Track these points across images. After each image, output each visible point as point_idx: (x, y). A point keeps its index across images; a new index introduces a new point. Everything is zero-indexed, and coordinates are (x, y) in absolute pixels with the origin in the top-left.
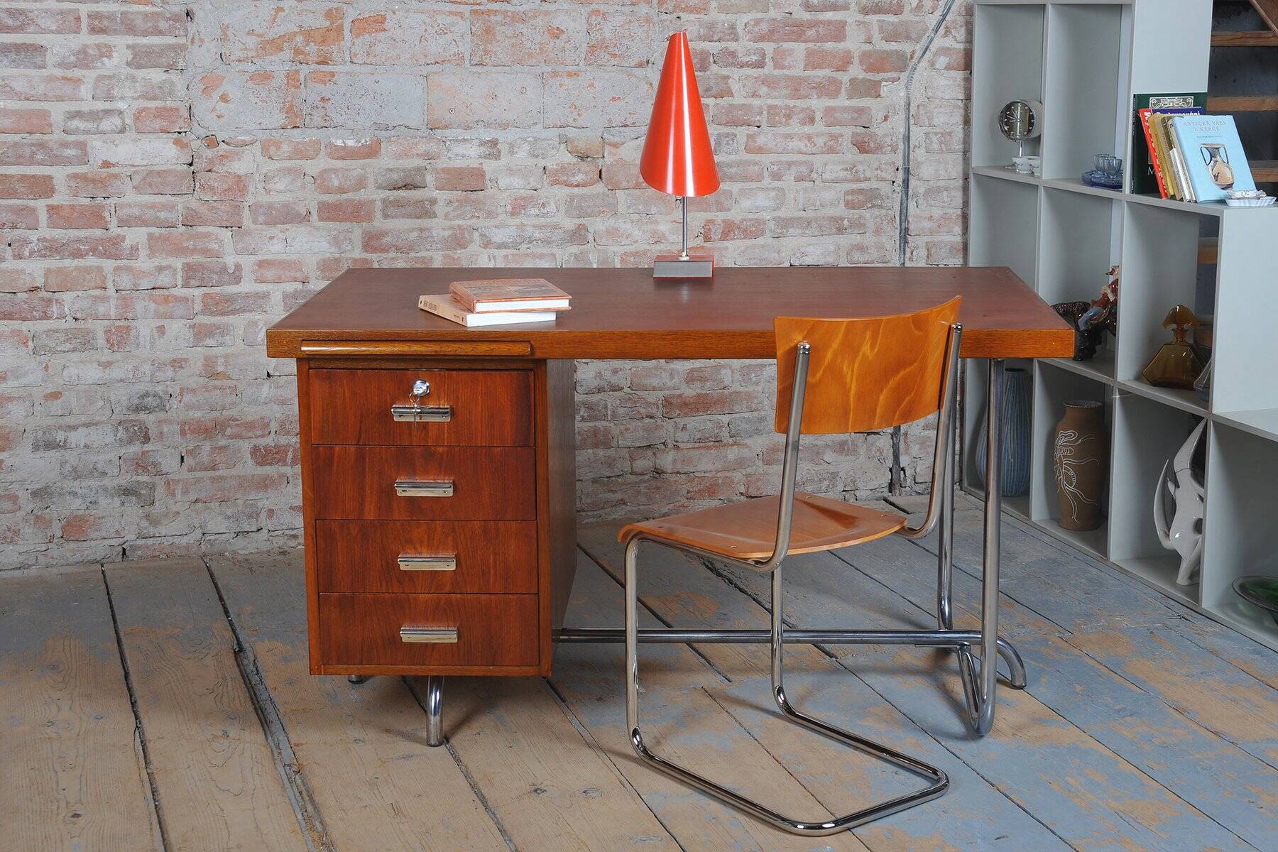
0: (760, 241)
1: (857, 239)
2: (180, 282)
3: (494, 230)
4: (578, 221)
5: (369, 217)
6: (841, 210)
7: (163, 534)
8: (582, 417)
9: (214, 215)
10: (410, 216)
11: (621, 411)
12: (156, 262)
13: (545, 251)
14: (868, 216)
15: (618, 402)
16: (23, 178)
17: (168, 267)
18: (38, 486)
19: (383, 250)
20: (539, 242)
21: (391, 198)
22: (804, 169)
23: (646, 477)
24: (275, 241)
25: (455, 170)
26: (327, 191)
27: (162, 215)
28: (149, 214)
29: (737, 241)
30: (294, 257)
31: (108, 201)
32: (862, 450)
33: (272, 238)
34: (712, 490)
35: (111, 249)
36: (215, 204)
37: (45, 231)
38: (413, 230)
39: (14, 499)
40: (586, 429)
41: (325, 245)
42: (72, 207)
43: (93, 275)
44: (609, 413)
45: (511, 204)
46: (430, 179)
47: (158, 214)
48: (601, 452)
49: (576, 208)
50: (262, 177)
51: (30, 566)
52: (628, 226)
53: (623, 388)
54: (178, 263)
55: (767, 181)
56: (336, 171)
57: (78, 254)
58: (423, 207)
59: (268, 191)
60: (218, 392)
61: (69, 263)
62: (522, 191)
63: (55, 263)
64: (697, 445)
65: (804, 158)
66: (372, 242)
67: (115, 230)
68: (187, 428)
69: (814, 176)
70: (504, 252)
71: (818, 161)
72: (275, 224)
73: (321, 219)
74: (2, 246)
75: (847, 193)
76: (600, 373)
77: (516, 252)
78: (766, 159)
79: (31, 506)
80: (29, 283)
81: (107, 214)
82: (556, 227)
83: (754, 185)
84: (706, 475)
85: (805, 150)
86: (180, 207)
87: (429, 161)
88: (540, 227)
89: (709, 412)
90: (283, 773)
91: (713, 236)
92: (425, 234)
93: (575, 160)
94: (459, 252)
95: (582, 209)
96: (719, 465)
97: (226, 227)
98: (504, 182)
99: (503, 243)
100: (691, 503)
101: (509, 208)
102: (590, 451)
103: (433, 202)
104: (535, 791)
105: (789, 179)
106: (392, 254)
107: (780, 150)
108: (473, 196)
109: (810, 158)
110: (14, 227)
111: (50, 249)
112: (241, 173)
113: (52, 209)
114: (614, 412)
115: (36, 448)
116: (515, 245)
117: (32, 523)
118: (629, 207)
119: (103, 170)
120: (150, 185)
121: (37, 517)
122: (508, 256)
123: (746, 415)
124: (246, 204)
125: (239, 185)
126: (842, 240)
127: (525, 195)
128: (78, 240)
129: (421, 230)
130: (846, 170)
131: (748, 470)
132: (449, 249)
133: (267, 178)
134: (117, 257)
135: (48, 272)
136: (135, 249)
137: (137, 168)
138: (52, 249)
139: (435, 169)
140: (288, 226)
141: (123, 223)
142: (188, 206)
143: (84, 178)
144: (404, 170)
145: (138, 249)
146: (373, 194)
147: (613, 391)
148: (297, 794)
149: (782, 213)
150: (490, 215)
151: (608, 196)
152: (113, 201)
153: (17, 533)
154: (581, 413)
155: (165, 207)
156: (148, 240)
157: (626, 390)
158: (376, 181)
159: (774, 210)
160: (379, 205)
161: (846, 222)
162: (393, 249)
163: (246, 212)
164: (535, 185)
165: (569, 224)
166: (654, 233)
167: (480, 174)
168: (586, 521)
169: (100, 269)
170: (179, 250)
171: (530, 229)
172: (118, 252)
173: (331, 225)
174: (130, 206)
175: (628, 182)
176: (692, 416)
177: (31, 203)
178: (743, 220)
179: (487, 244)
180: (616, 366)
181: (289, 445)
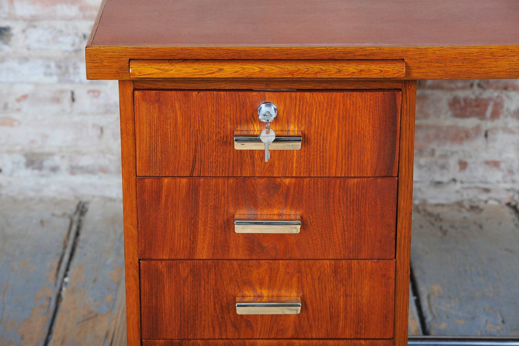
181: (490, 99)
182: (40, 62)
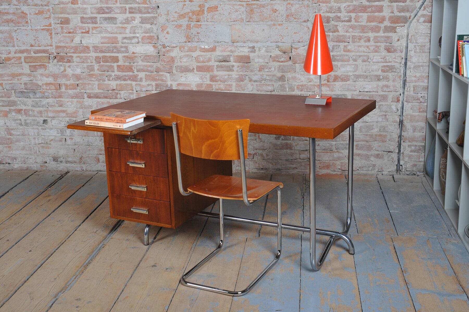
0: (348, 82)
1: (385, 83)
2: (154, 89)
3: (253, 76)
4: (281, 74)
5: (212, 71)
6: (380, 73)
8: (282, 139)
9: (165, 69)
10: (225, 71)
12: (147, 83)
13: (270, 83)
14: (390, 75)
16: (110, 57)
17: (151, 85)
19: (216, 81)
20: (268, 80)
21: (219, 65)
22: (365, 58)
23: (305, 160)
24: (183, 77)
25: (240, 56)
26: (199, 62)
27: (149, 68)
28: (145, 68)
29: (339, 82)
30: (189, 83)
31: (134, 64)
32: (386, 158)
34: (328, 167)
35: (134, 78)
36: (165, 66)
37: (116, 73)
38: (226, 75)
40: (283, 143)
41: (198, 79)
42: (124, 65)
43: (129, 86)
44: (292, 138)
45: (259, 68)
46: (232, 59)
47: (148, 68)
48: (289, 151)
49: (281, 69)
50: (179, 58)
52: (299, 76)
54: (154, 83)
55: (351, 62)
56: (202, 56)
57: (125, 80)
58: (230, 68)
59: (181, 62)
61: (123, 82)
62: (263, 63)
63: (119, 82)
64: (323, 151)
65: (366, 54)
66: (213, 79)
67: (136, 73)
69: (369, 60)
70: (256, 83)
71: (371, 55)
72: (183, 72)
73: (197, 71)
74: (105, 77)
75: (382, 67)
77: (260, 83)
78: (351, 54)
80: (112, 88)
81: (133, 68)
82: (274, 76)
83: (346, 63)
84: (326, 161)
85: (366, 51)
86: (155, 66)
87: (232, 53)
88: (268, 75)
89: (327, 140)
91: (330, 80)
92: (230, 77)
93: (281, 53)
94: (241, 83)
95: (283, 70)
96: (331, 158)
97: (168, 73)
98: (256, 60)
99: (256, 80)
100: (321, 171)
101: (258, 69)
102: (285, 150)
104: (153, 266)
105: (359, 61)
106: (219, 83)
107: (356, 51)
108: (246, 65)
109: (368, 54)
110: (108, 71)
112: (173, 56)
113: (118, 66)
116: (260, 81)
118: (300, 70)
119: (133, 55)
120: (146, 59)
122: (257, 84)
123: (341, 142)
124: (174, 66)
125: (172, 60)
126: (380, 83)
127: (264, 65)
128: (125, 76)
129: (229, 75)
130: (382, 58)
131: (342, 161)
132: (238, 82)
133: (181, 58)
134: (136, 81)
135: (117, 85)
137: (142, 54)
138: (118, 78)
139: (234, 56)
140: (187, 73)
141: (138, 71)
142: (157, 66)
143: (127, 57)
144: (223, 56)
145: (142, 79)
146: (213, 63)
149: (357, 73)
150: (252, 71)
151: (293, 65)
152: (135, 64)
154: (282, 138)
155: (150, 66)
156: (145, 76)
158: (214, 59)
159: (354, 72)
160: (215, 66)
161: (381, 77)
162: (220, 81)
163: (174, 68)
164: (267, 61)
165: (279, 75)
166: (309, 79)
167: (248, 57)
169: (131, 84)
170: (155, 80)
171: (265, 76)
173: (200, 73)
174: (140, 65)
175: (300, 61)
176: (321, 141)
177: (112, 64)
178: (342, 75)
179: (251, 80)
182: (56, 130)
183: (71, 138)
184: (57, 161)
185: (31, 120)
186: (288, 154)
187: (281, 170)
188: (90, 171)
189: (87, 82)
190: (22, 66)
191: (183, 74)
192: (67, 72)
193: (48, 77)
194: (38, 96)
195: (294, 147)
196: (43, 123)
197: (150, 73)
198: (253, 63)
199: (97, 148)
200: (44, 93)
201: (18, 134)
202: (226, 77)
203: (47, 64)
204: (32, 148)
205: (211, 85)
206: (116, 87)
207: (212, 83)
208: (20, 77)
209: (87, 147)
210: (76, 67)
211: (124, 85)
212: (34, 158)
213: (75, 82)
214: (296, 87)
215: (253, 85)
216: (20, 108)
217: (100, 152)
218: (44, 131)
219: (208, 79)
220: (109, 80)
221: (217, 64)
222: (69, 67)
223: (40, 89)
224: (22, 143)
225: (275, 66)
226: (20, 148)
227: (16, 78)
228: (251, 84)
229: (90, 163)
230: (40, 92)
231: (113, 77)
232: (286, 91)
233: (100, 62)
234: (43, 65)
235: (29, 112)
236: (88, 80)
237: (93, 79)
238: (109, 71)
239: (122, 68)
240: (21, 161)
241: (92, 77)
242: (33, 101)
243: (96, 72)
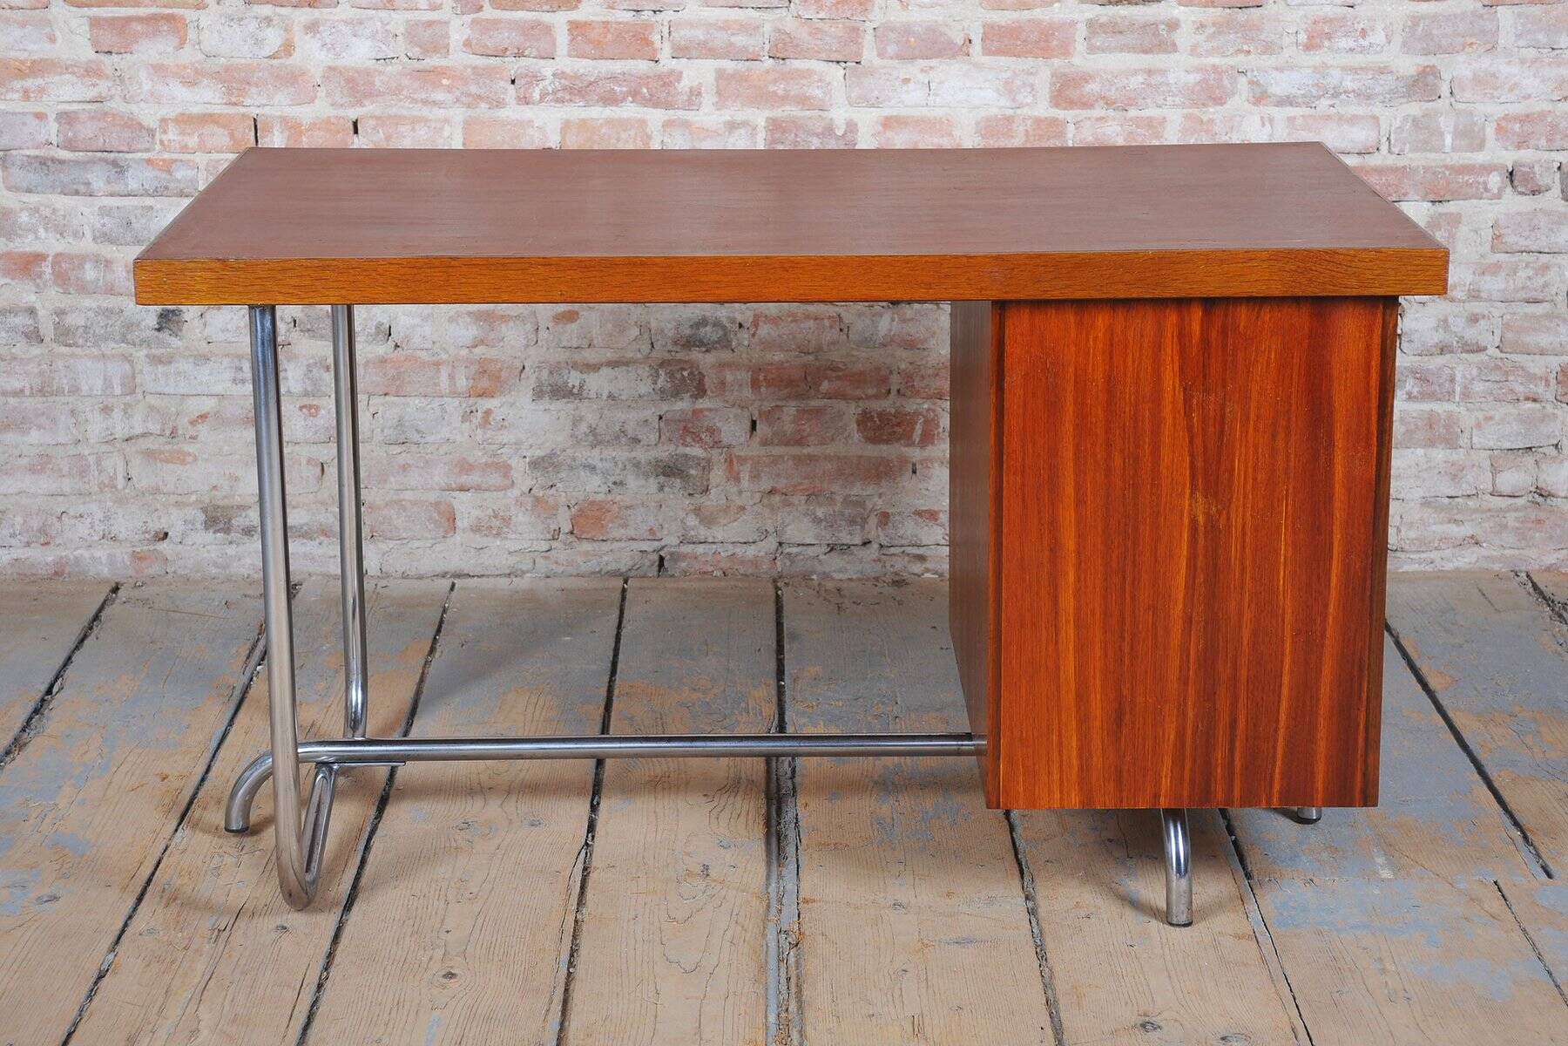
3: (1274, 74)
4: (1421, 60)
5: (1065, 50)
7: (720, 538)
8: (1408, 393)
9: (819, 42)
10: (1132, 49)
11: (1479, 387)
12: (727, 115)
13: (1360, 110)
15: (1475, 372)
17: (745, 124)
18: (539, 453)
19: (1086, 105)
20: (1351, 95)
21: (1103, 19)
23: (1520, 502)
24: (911, 86)
26: (998, 5)
27: (740, 40)
28: (720, 38)
30: (942, 113)
31: (659, 17)
33: (906, 81)
35: (659, 92)
36: (821, 25)
37: (566, 62)
38: (1135, 73)
39: (505, 470)
40: (1415, 415)
41: (990, 94)
42: (606, 24)
43: (632, 133)
44: (1458, 389)
45: (1306, 31)
47: (733, 39)
48: (1439, 454)
51: (524, 572)
52: (1515, 69)
53: (1485, 349)
54: (760, 117)
57: (610, 100)
58: (1156, 34)
59: (904, 6)
60: (811, 323)
61: (598, 113)
62: (1328, 9)
63: (576, 111)
66: (1067, 91)
67: (667, 63)
68: (761, 378)
70: (1290, 111)
72: (913, 58)
73: (987, 52)
74: (502, 84)
76: (1445, 321)
77: (1308, 111)
79: (529, 483)
80: (538, 143)
81: (656, 38)
82: (1383, 70)
86: (767, 28)
88: (1354, 70)
90: (773, 945)
92: (1158, 79)
94: (1211, 110)
95: (1432, 40)
97: (838, 62)
99: (1288, 97)
101: (1303, 37)
102: (1420, 451)
103: (1173, 25)
104: (1143, 1026)
106: (1098, 112)
108: (1242, 16)
110: (519, 54)
111: (569, 89)
113: (576, 28)
114: (1465, 387)
115: (538, 394)
116: (1309, 101)
117: (529, 508)
118: (1519, 36)
121: (537, 500)
122: (1294, 118)
124: (869, 26)
127: (1332, 15)
128: (612, 78)
129: (1150, 72)
132: (1195, 104)
134: (668, 106)
135: (566, 126)
136: (695, 93)
138: (575, 90)
140: (934, 62)
141: (680, 52)
142: (781, 27)
145: (699, 94)
146: (1071, 11)
147: (1467, 352)
148: (783, 980)
150: (1269, 48)
151: (1481, 16)
152: (668, 16)
153: (507, 521)
154: (1408, 387)
155: (745, 28)
156: (717, 80)
157: (1492, 351)
160: (1082, 30)
162: (1101, 103)
163: (868, 39)
165: (1408, 65)
168: (1406, 568)
169: (642, 123)
170: (762, 97)
171: (1336, 73)
172: (670, 99)
173: (1003, 61)
174: (692, 25)
177: (546, 18)
180: (1477, 311)
181: (917, 413)
182: (226, 361)
183: (309, 407)
184: (227, 530)
185: (91, 314)
186: (1436, 471)
187: (1398, 554)
188: (405, 576)
189: (405, 112)
190: (49, 23)
191: (912, 69)
192: (296, 59)
193: (190, 83)
194: (133, 185)
195: (1466, 435)
196: (159, 330)
197: (741, 66)
198: (1275, 7)
199: (449, 457)
200: (167, 167)
201: (17, 385)
202: (1136, 82)
203: (190, 15)
204: (92, 460)
205: (1054, 122)
206: (563, 138)
207: (1060, 114)
208: (39, 81)
209: (398, 449)
210: (347, 30)
211: (601, 125)
212: (99, 515)
213: (341, 112)
214: (1490, 130)
215: (1271, 121)
216: (28, 249)
217: (465, 479)
218: (161, 368)
219: (1045, 92)
220: (525, 100)
221: (1089, 15)
222: (312, 28)
223: (147, 145)
224: (34, 436)
225: (1391, 24)
226: (25, 461)
227: (18, 84)
228: (1262, 118)
229: (404, 535)
230: (149, 162)
231: (549, 86)
232: (1439, 149)
233: (482, 7)
234: (170, 18)
235: (81, 266)
236: (415, 101)
237: (439, 96)
238: (526, 53)
239: (593, 35)
240: (28, 531)
241: (437, 85)
242: (104, 212)
243: (458, 58)
